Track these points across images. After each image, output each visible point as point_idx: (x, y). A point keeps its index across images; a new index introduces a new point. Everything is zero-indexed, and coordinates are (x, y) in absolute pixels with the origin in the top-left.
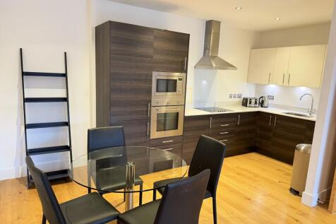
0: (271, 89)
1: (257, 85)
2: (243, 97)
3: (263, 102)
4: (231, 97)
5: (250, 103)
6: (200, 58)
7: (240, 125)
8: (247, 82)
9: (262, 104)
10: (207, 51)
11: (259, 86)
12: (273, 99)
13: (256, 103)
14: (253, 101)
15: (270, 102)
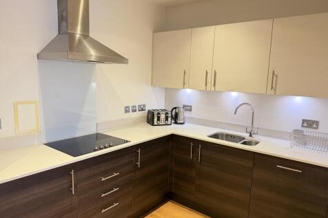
0: (188, 95)
1: (166, 89)
2: (147, 109)
3: (177, 115)
4: (127, 111)
5: (159, 119)
6: (53, 37)
7: (140, 168)
8: (152, 85)
9: (175, 118)
10: (64, 23)
11: (170, 92)
12: (191, 110)
13: (167, 118)
14: (163, 116)
15: (187, 114)
